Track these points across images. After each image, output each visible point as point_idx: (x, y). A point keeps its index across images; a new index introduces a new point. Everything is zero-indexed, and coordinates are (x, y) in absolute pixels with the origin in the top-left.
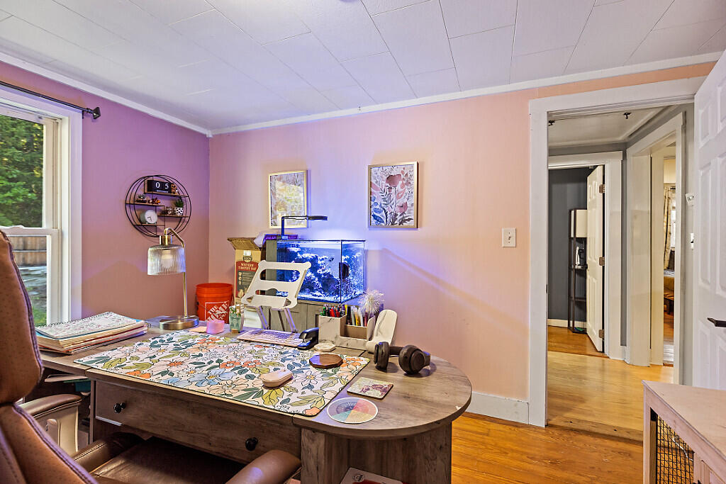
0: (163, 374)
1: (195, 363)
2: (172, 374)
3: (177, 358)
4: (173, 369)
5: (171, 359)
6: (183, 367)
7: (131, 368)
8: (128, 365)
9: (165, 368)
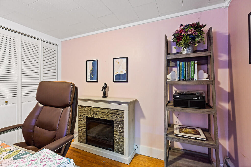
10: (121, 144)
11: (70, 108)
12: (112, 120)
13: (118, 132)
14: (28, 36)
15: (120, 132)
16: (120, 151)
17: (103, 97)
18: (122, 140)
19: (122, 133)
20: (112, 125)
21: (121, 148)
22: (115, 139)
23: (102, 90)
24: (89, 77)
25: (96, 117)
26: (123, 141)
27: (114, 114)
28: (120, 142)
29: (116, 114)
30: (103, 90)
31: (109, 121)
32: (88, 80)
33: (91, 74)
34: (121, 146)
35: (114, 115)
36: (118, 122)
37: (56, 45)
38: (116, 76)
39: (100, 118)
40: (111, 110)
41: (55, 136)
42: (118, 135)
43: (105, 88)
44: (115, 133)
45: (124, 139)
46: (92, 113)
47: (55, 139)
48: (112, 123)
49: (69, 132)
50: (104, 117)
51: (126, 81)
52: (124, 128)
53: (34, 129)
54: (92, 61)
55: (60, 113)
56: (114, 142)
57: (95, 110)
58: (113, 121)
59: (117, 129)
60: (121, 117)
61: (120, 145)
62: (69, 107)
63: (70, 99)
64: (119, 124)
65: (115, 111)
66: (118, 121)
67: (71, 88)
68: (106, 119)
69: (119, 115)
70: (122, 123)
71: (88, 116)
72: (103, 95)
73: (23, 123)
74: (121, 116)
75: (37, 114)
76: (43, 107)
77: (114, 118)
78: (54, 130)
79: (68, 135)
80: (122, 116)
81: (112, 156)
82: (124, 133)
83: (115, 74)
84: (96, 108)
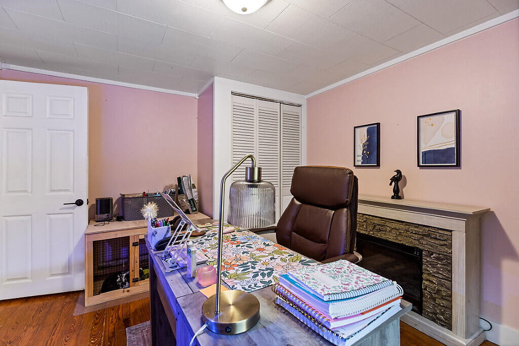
0: (268, 245)
1: (251, 247)
2: (264, 244)
3: (258, 254)
4: (263, 246)
5: (262, 254)
6: (257, 247)
7: (285, 253)
8: (287, 255)
9: (267, 248)
10: (443, 303)
11: (347, 211)
12: (418, 248)
13: (433, 275)
14: (265, 100)
15: (441, 276)
16: (440, 319)
17: (393, 198)
18: (445, 296)
19: (447, 282)
20: (418, 258)
21: (442, 314)
22: (426, 289)
23: (391, 184)
24: (360, 158)
25: (379, 235)
26: (448, 298)
27: (424, 235)
28: (440, 299)
29: (428, 236)
30: (393, 183)
31: (412, 249)
32: (360, 163)
33: (365, 152)
34: (443, 308)
35: (422, 238)
36: (434, 255)
37: (299, 106)
38: (425, 153)
39: (387, 240)
40: (416, 227)
41: (325, 252)
42: (434, 283)
43: (398, 179)
44: (424, 276)
45: (451, 296)
46: (371, 228)
47: (325, 256)
48: (417, 253)
49: (348, 249)
50: (397, 239)
51: (455, 164)
52: (450, 271)
53: (290, 235)
54: (367, 128)
55: (330, 217)
56: (424, 296)
57: (376, 221)
58: (421, 251)
59: (431, 270)
60: (443, 245)
61: (439, 305)
62: (345, 210)
63: (348, 195)
64: (438, 259)
65: (427, 229)
66: (435, 253)
67: (348, 178)
68: (402, 244)
69: (439, 239)
70: (447, 260)
71: (362, 232)
72: (393, 194)
73: (276, 225)
74: (442, 243)
75: (293, 214)
76: (301, 205)
77: (425, 245)
78: (322, 241)
79: (347, 253)
80: (445, 243)
81: (419, 323)
82: (451, 281)
83: (422, 150)
84: (378, 219)
